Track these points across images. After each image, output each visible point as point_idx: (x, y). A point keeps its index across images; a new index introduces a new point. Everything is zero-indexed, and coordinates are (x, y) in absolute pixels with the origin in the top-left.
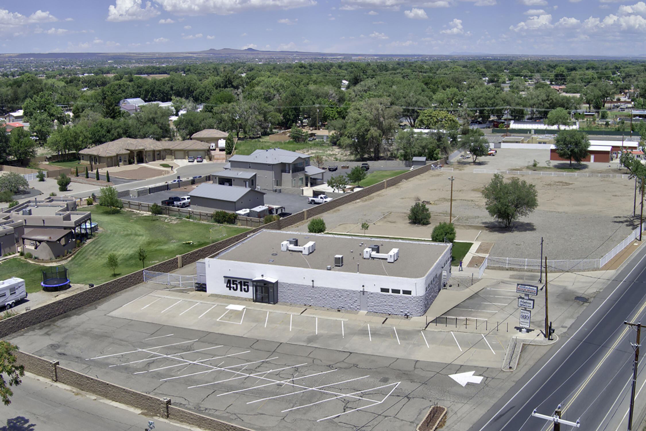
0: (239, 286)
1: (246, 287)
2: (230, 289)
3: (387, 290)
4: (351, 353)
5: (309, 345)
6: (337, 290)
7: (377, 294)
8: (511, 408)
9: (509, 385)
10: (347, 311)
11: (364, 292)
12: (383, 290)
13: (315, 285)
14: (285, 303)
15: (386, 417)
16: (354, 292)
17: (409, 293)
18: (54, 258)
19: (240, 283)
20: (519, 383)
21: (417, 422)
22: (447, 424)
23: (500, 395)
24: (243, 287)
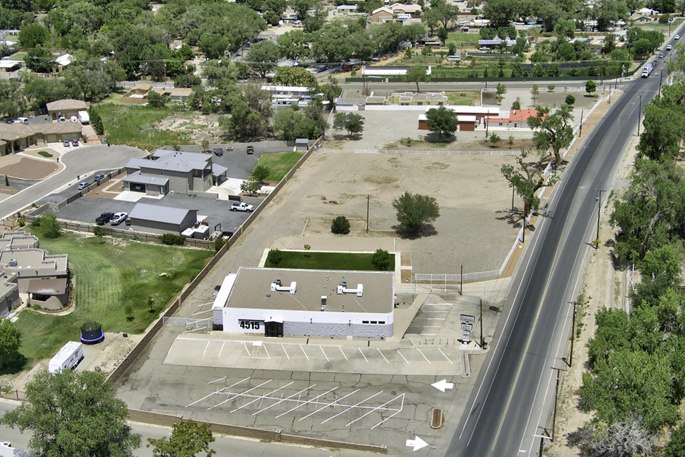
0: (251, 325)
1: (257, 326)
2: (243, 328)
3: (367, 322)
4: (361, 374)
5: (330, 371)
6: (330, 324)
7: (359, 325)
8: (478, 404)
9: (471, 387)
10: (338, 338)
11: (350, 324)
12: (364, 322)
13: (313, 322)
14: (289, 336)
15: (409, 420)
16: (343, 325)
17: (383, 323)
18: (63, 307)
19: (252, 323)
20: (477, 385)
21: (429, 421)
22: (446, 419)
23: (468, 396)
24: (255, 326)
